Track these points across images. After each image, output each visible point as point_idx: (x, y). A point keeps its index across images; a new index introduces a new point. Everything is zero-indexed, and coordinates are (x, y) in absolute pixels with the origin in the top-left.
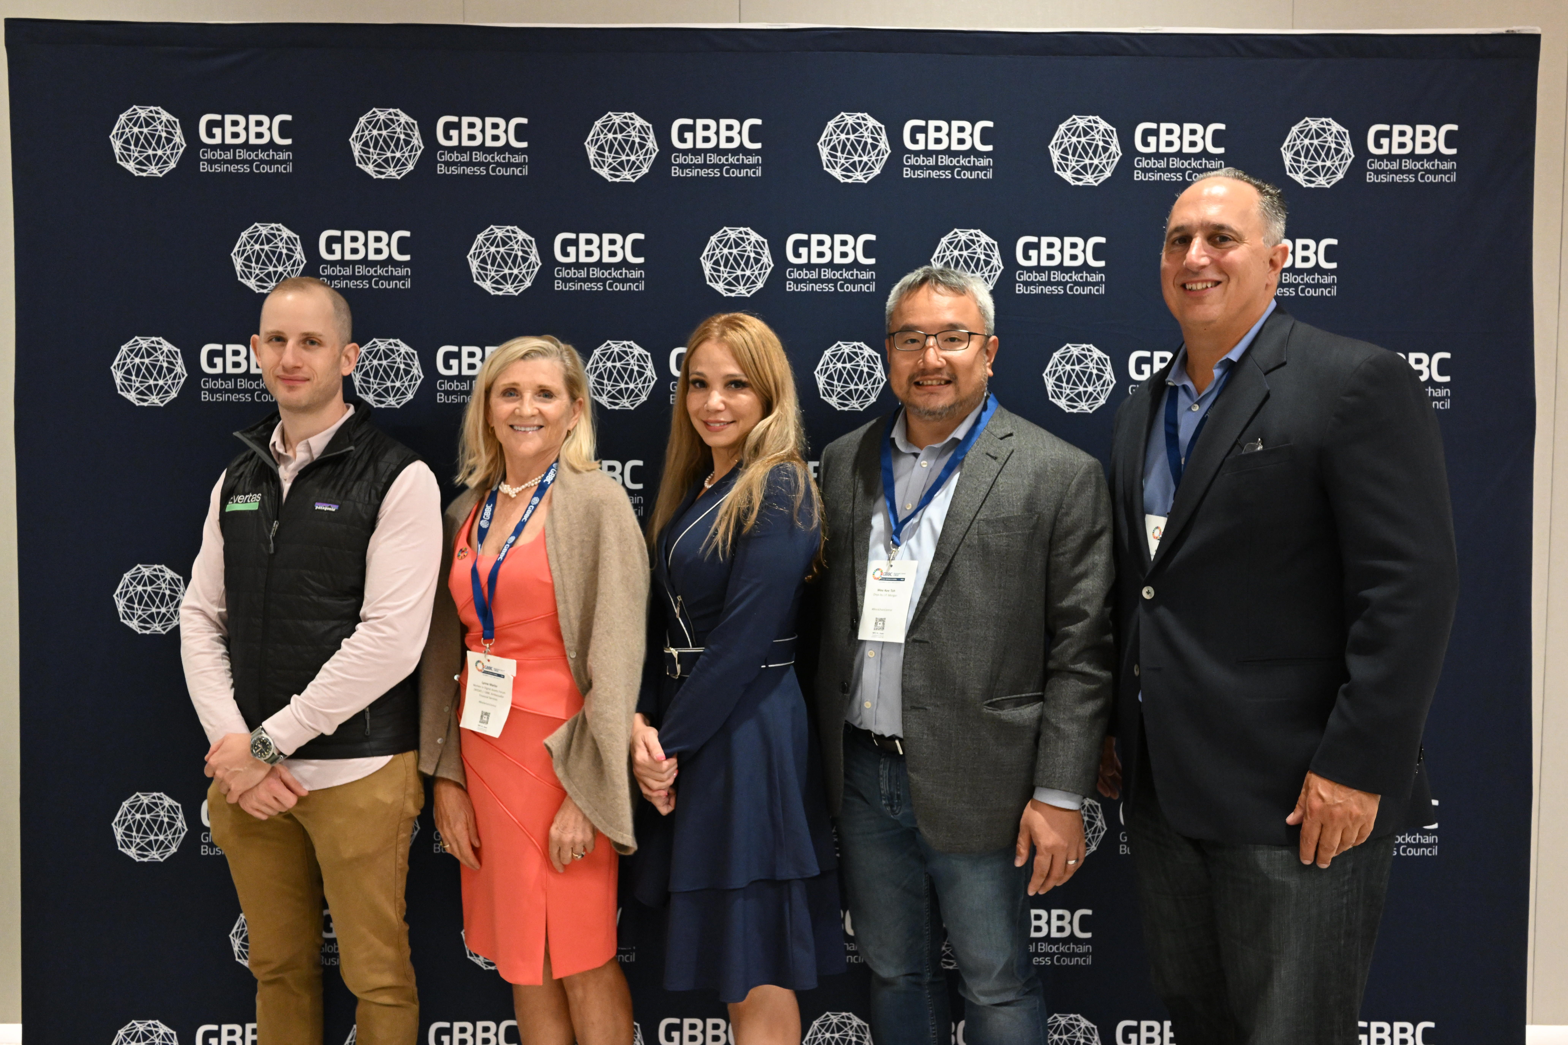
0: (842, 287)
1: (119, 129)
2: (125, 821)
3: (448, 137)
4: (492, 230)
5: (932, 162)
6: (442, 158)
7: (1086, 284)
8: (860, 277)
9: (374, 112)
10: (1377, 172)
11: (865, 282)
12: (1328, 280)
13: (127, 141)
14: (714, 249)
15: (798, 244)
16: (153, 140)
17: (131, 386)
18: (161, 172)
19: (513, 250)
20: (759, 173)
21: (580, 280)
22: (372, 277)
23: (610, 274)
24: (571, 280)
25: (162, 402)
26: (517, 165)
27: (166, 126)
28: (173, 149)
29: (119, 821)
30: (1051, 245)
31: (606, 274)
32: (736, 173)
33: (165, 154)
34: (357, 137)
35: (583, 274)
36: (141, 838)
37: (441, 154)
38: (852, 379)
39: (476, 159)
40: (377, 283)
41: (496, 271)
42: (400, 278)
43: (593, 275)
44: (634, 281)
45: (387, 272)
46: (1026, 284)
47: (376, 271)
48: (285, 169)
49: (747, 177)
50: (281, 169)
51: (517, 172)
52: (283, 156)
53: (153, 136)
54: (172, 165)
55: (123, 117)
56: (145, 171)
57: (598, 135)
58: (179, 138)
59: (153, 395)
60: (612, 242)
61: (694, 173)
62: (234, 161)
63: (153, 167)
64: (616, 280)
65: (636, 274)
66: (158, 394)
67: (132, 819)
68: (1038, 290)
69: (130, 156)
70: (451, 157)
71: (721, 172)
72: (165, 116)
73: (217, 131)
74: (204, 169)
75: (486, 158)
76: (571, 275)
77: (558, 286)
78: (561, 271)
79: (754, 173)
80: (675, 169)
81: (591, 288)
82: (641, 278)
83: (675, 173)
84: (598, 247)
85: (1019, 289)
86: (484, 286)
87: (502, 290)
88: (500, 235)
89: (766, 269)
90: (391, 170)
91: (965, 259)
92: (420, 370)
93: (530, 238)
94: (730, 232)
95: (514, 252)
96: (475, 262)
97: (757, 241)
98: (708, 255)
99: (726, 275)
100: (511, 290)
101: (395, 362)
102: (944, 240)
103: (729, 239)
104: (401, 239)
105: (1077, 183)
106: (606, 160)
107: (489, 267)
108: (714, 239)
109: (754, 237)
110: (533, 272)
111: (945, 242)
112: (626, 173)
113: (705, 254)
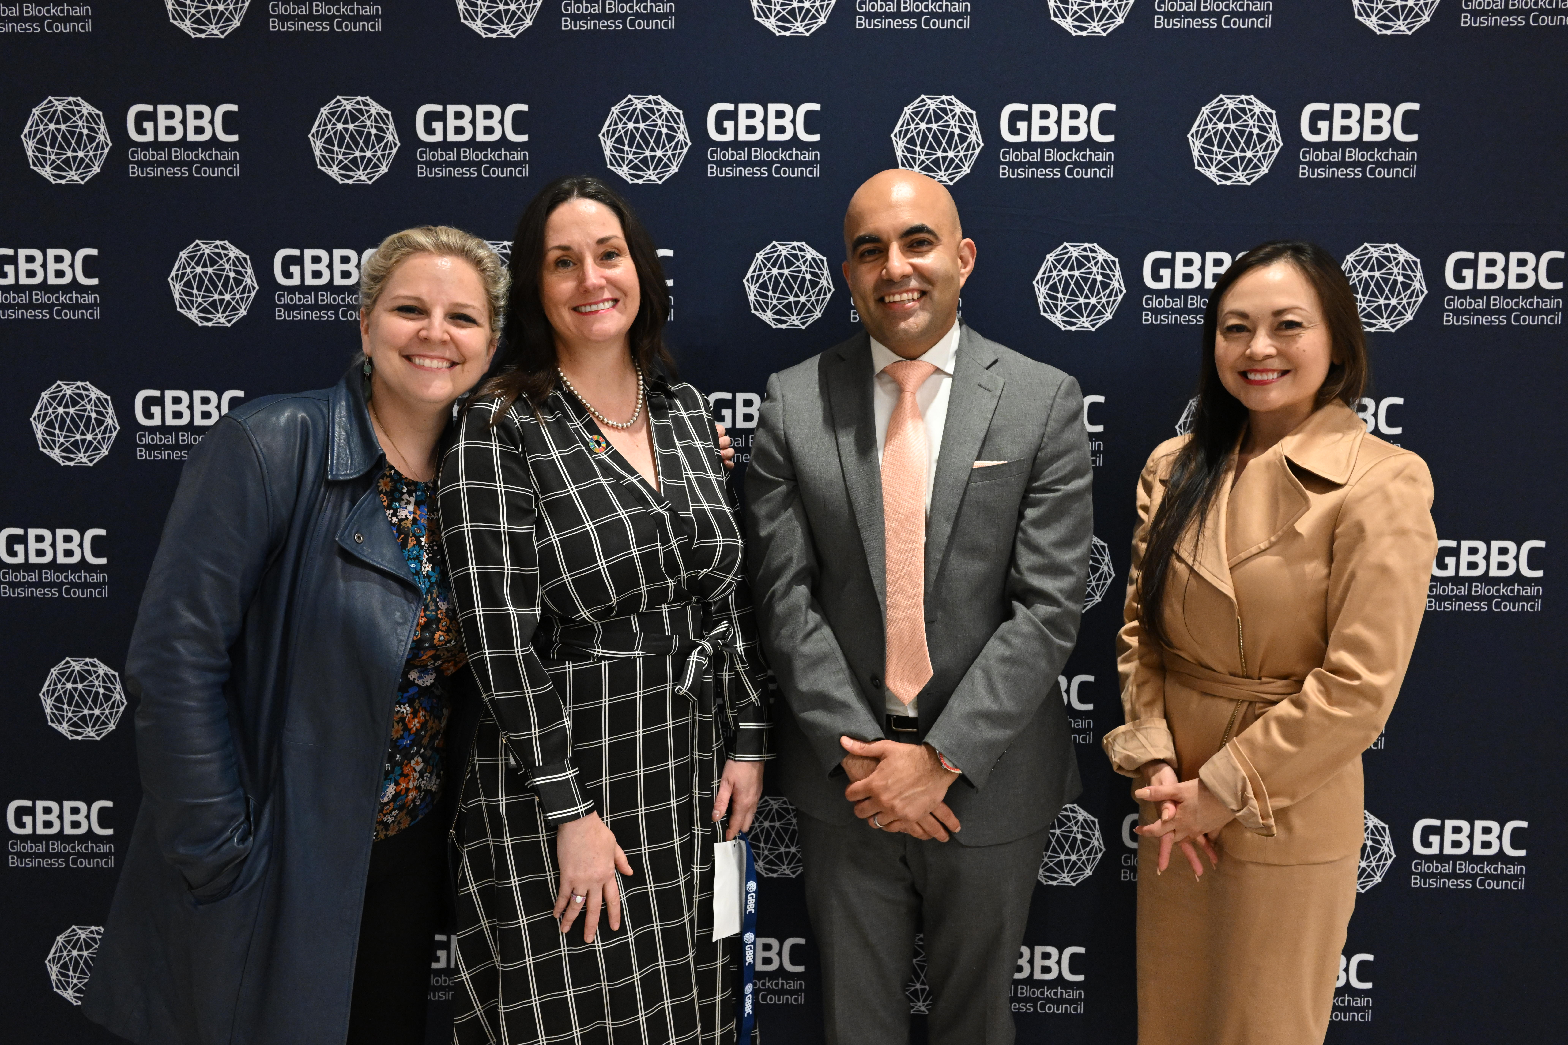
0: (778, 171)
4: (338, 101)
6: (274, 11)
7: (1091, 164)
8: (801, 158)
10: (1474, 14)
11: (806, 164)
12: (1405, 156)
14: (616, 124)
15: (722, 116)
19: (364, 126)
20: (672, 25)
21: (448, 164)
22: (193, 162)
23: (486, 156)
24: (437, 164)
26: (368, 19)
30: (1045, 115)
31: (481, 156)
32: (642, 25)
35: (452, 156)
37: (274, 6)
39: (318, 11)
40: (198, 170)
41: (344, 154)
42: (226, 164)
43: (465, 157)
44: (515, 164)
45: (210, 156)
46: (1013, 165)
47: (197, 156)
48: (83, 27)
49: (657, 30)
50: (78, 28)
51: (368, 27)
52: (80, 11)
60: (488, 115)
61: (590, 25)
62: (22, 19)
64: (493, 163)
65: (518, 156)
68: (1027, 173)
70: (286, 10)
71: (624, 24)
75: (329, 10)
76: (438, 157)
77: (422, 171)
78: (425, 152)
79: (666, 24)
80: (566, 21)
81: (463, 174)
82: (525, 161)
83: (566, 26)
84: (470, 122)
85: (1004, 172)
86: (330, 173)
87: (352, 177)
88: (348, 107)
89: (682, 148)
90: (213, 26)
91: (935, 134)
92: (254, 280)
93: (386, 111)
94: (636, 101)
95: (366, 130)
96: (318, 143)
97: (670, 113)
98: (608, 131)
99: (631, 157)
100: (363, 178)
101: (223, 270)
102: (908, 110)
103: (635, 110)
104: (227, 115)
105: (1080, 33)
106: (479, 10)
107: (336, 148)
108: (615, 110)
109: (667, 107)
110: (389, 154)
111: (909, 112)
112: (505, 26)
113: (604, 129)
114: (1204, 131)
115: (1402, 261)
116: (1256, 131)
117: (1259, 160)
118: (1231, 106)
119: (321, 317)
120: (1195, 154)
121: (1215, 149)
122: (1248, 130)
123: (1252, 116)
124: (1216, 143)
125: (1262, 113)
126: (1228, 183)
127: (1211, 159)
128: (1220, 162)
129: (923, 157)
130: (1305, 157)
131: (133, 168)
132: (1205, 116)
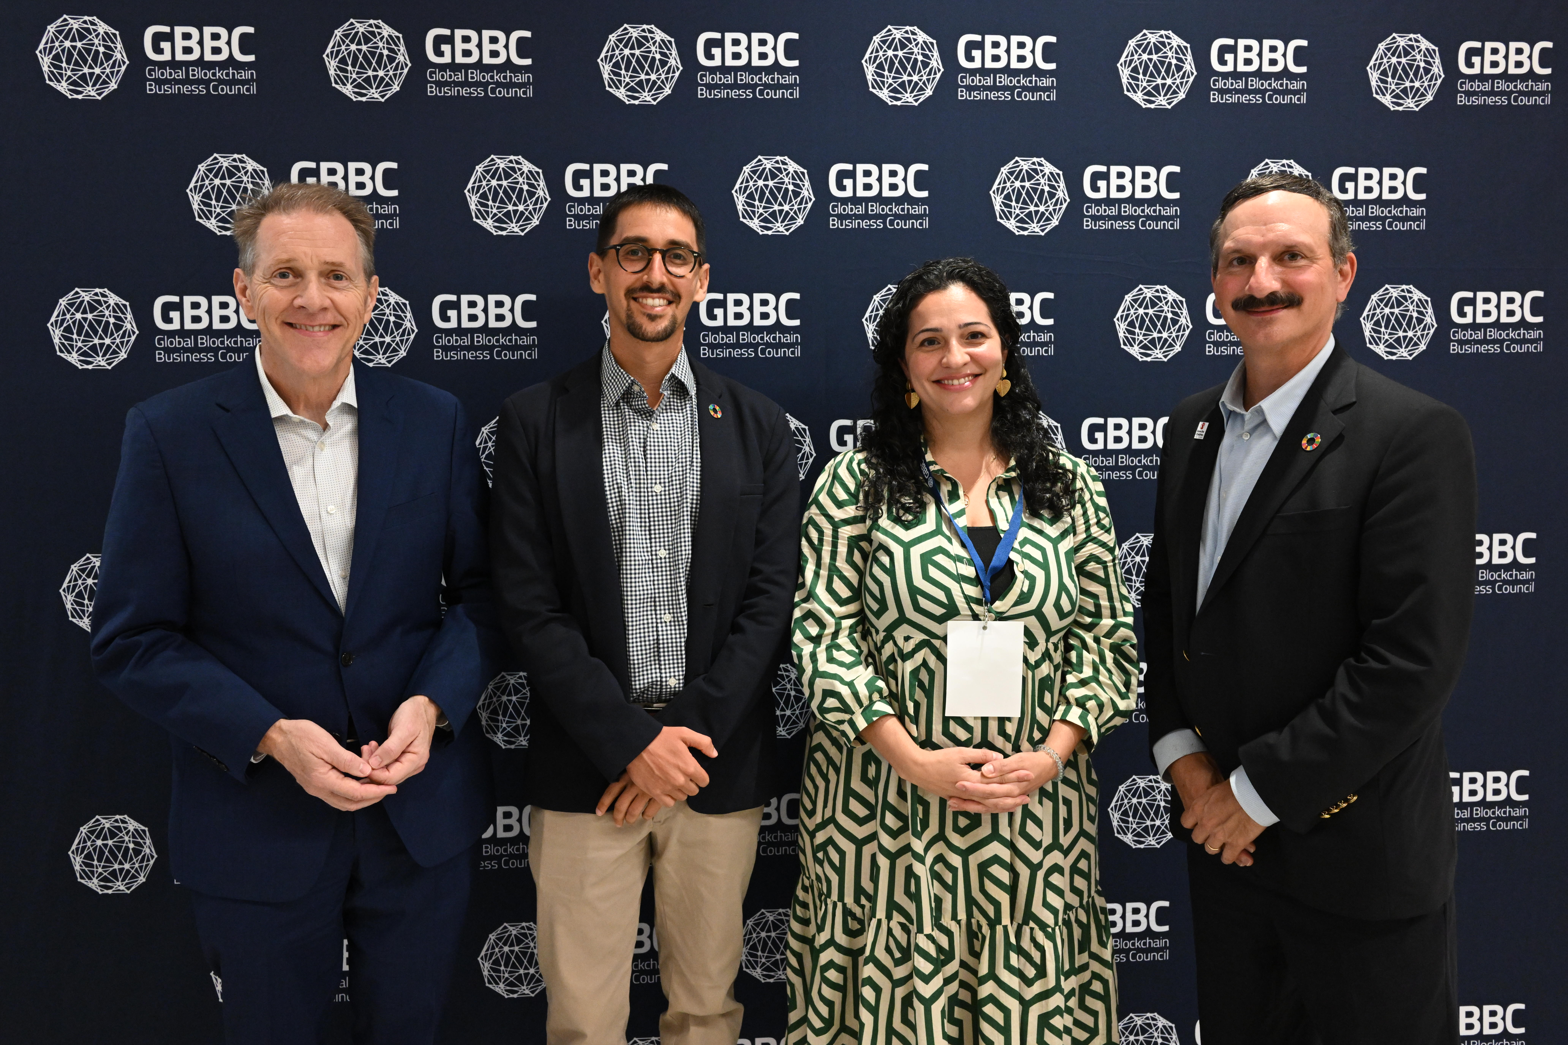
0: (892, 223)
1: (46, 43)
2: (84, 848)
3: (439, 53)
4: (493, 160)
5: (989, 81)
6: (432, 77)
8: (912, 212)
9: (352, 24)
10: (1468, 94)
11: (917, 217)
12: (1417, 212)
13: (57, 57)
14: (747, 181)
15: (842, 175)
16: (87, 56)
17: (72, 346)
18: (99, 94)
19: (517, 183)
20: (797, 94)
24: (585, 217)
25: (109, 364)
26: (520, 86)
27: (104, 40)
28: (113, 66)
29: (77, 849)
32: (771, 94)
33: (103, 73)
34: (332, 52)
36: (104, 867)
37: (431, 73)
39: (472, 78)
42: (387, 217)
48: (248, 90)
49: (783, 99)
50: (244, 90)
51: (520, 93)
52: (245, 75)
53: (88, 51)
54: (113, 86)
55: (51, 29)
56: (80, 93)
57: (613, 50)
58: (119, 53)
59: (98, 356)
60: (632, 173)
61: (723, 94)
62: (186, 81)
63: (90, 88)
66: (104, 355)
67: (92, 845)
69: (61, 75)
70: (443, 76)
71: (754, 93)
72: (103, 27)
73: (166, 46)
74: (151, 90)
75: (484, 77)
76: (585, 211)
77: (570, 224)
78: (574, 207)
79: (791, 94)
80: (702, 90)
83: (702, 95)
84: (615, 180)
86: (485, 225)
87: (505, 229)
88: (502, 166)
89: (806, 203)
90: (374, 91)
91: (1028, 191)
92: (413, 323)
93: (537, 169)
94: (765, 162)
95: (519, 186)
96: (473, 198)
97: (796, 172)
98: (740, 188)
99: (761, 210)
100: (516, 230)
101: (384, 314)
102: (1004, 170)
103: (764, 169)
104: (387, 172)
105: (1149, 106)
106: (622, 79)
107: (490, 203)
108: (747, 169)
109: (793, 167)
110: (540, 208)
111: (1005, 172)
112: (646, 94)
113: (737, 186)
115: (1416, 300)
118: (1275, 169)
119: (476, 357)
125: (1300, 175)
129: (1018, 211)
132: (1253, 177)
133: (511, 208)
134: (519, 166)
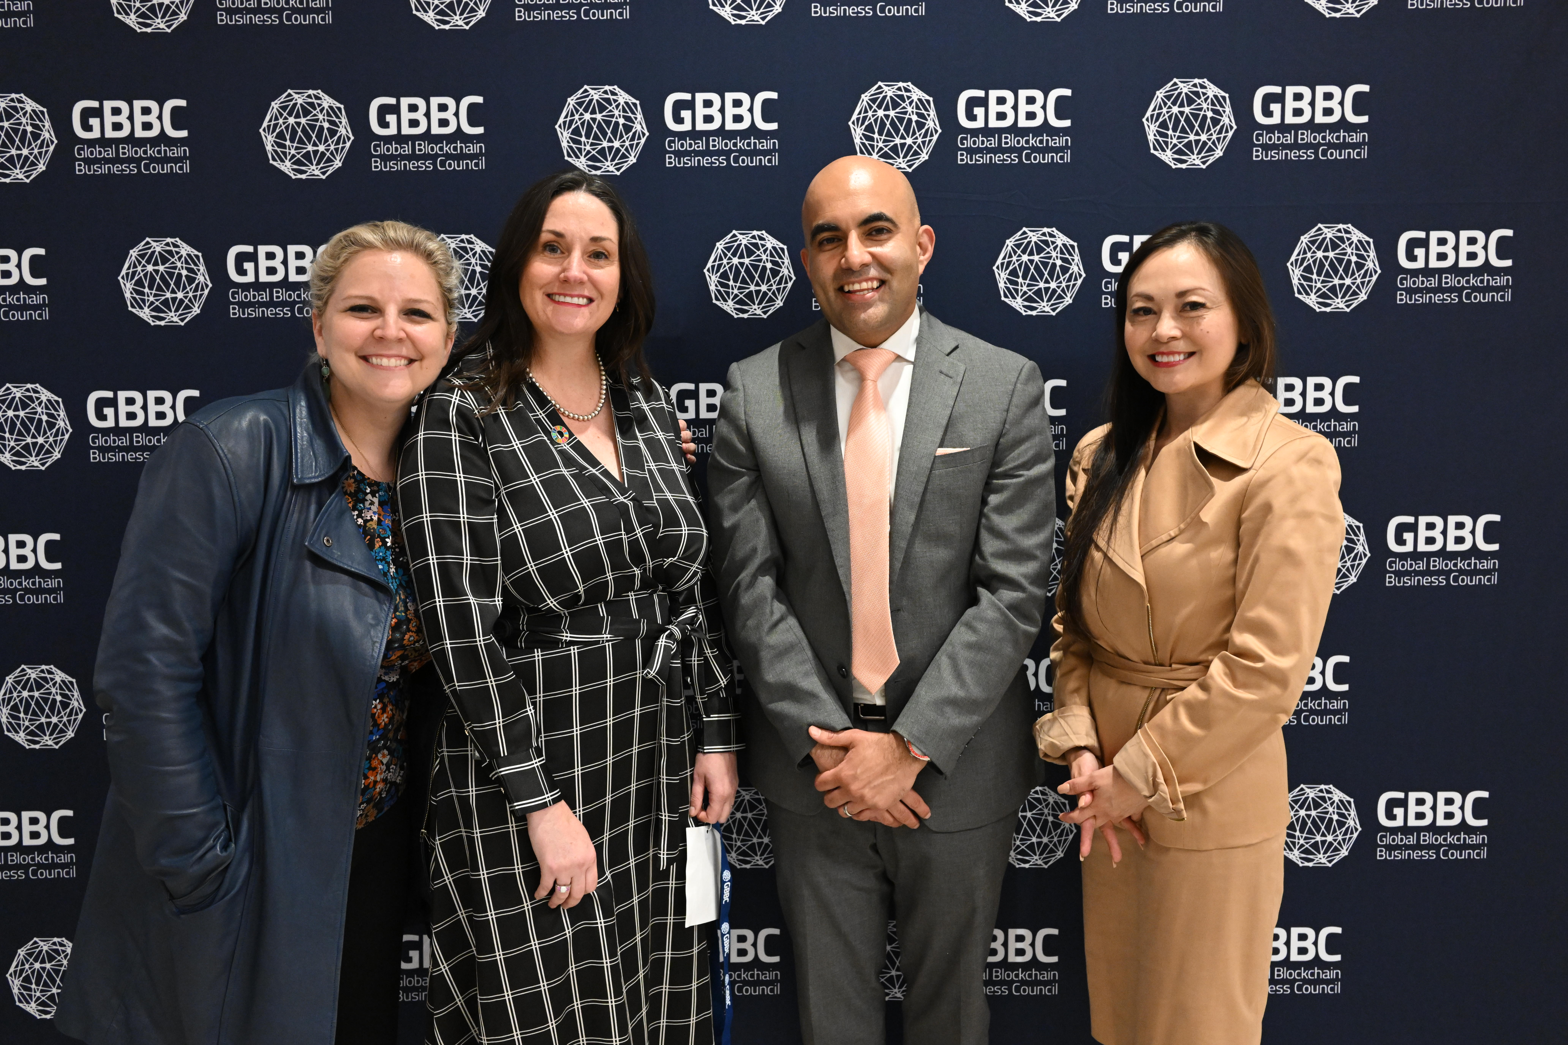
0: (736, 160)
4: (289, 95)
6: (222, 4)
7: (1047, 149)
8: (759, 146)
11: (765, 153)
12: (1357, 138)
14: (572, 115)
15: (679, 106)
19: (317, 120)
20: (627, 14)
21: (403, 157)
22: (141, 159)
23: (441, 149)
24: (392, 157)
26: (318, 11)
30: (1001, 101)
31: (437, 149)
32: (597, 15)
35: (407, 150)
38: (752, 278)
39: (266, 3)
40: (147, 167)
41: (297, 148)
42: (176, 160)
43: (420, 150)
44: (472, 157)
45: (159, 152)
46: (971, 151)
47: (145, 152)
48: (25, 22)
49: (611, 20)
50: (20, 23)
51: (318, 19)
60: (443, 108)
61: (544, 16)
64: (448, 156)
65: (474, 148)
68: (985, 159)
70: (234, 3)
71: (578, 14)
75: (278, 3)
76: (392, 151)
77: (376, 165)
78: (379, 146)
79: (621, 14)
80: (520, 12)
81: (418, 167)
82: (481, 154)
83: (520, 17)
84: (425, 115)
85: (963, 158)
86: (283, 168)
87: (305, 172)
88: (300, 101)
89: (639, 138)
90: (159, 20)
91: (893, 121)
92: (207, 277)
93: (339, 105)
94: (592, 92)
95: (318, 124)
96: (269, 137)
97: (626, 103)
98: (565, 123)
99: (588, 148)
100: (317, 172)
101: (175, 268)
102: (865, 97)
103: (591, 100)
104: (175, 110)
105: (1034, 19)
107: (288, 143)
108: (571, 101)
109: (623, 97)
110: (343, 148)
111: (866, 99)
112: (457, 17)
113: (561, 120)
114: (1159, 115)
115: (1355, 241)
116: (1210, 114)
117: (1214, 143)
118: (1185, 90)
119: (276, 314)
120: (1151, 138)
121: (1170, 132)
122: (1202, 113)
123: (1206, 100)
124: (1171, 127)
125: (1215, 96)
126: (1184, 166)
127: (1166, 143)
128: (1175, 145)
129: (881, 145)
130: (1258, 140)
131: (80, 165)
132: (1159, 100)
133: (310, 148)
134: (319, 102)
